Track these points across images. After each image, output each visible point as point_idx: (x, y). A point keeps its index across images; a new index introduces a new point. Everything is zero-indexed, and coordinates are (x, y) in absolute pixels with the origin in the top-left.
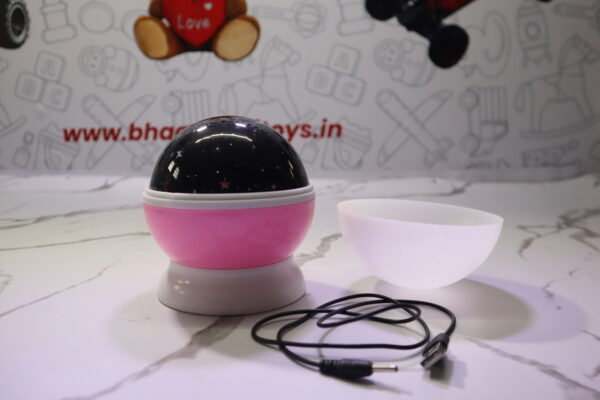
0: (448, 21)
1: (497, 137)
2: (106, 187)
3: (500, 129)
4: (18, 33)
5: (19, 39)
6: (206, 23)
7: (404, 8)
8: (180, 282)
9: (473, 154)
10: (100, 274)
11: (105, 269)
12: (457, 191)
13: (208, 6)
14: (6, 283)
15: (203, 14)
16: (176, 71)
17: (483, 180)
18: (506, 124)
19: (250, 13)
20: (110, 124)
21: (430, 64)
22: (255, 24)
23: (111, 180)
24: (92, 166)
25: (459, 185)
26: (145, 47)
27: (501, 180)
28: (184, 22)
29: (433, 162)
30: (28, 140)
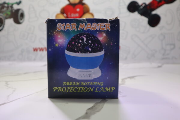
0: (154, 12)
1: (172, 49)
3: (172, 47)
7: (140, 9)
9: (163, 55)
12: (159, 67)
14: (14, 91)
18: (174, 45)
19: (91, 11)
21: (148, 26)
25: (160, 65)
27: (173, 63)
28: (70, 15)
29: (150, 57)
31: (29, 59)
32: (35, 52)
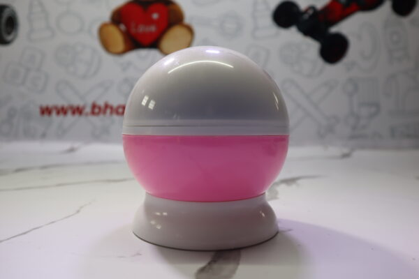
0: (334, 29)
2: (72, 150)
4: (9, 33)
5: (9, 38)
6: (153, 29)
8: (158, 214)
9: (354, 128)
10: (78, 212)
11: (82, 207)
13: (155, 16)
15: (151, 22)
16: (129, 64)
17: (363, 147)
20: (77, 102)
22: (190, 30)
23: (76, 145)
24: (61, 134)
25: (346, 150)
26: (106, 45)
28: (136, 27)
30: (12, 114)
31: (29, 135)
32: (46, 117)
